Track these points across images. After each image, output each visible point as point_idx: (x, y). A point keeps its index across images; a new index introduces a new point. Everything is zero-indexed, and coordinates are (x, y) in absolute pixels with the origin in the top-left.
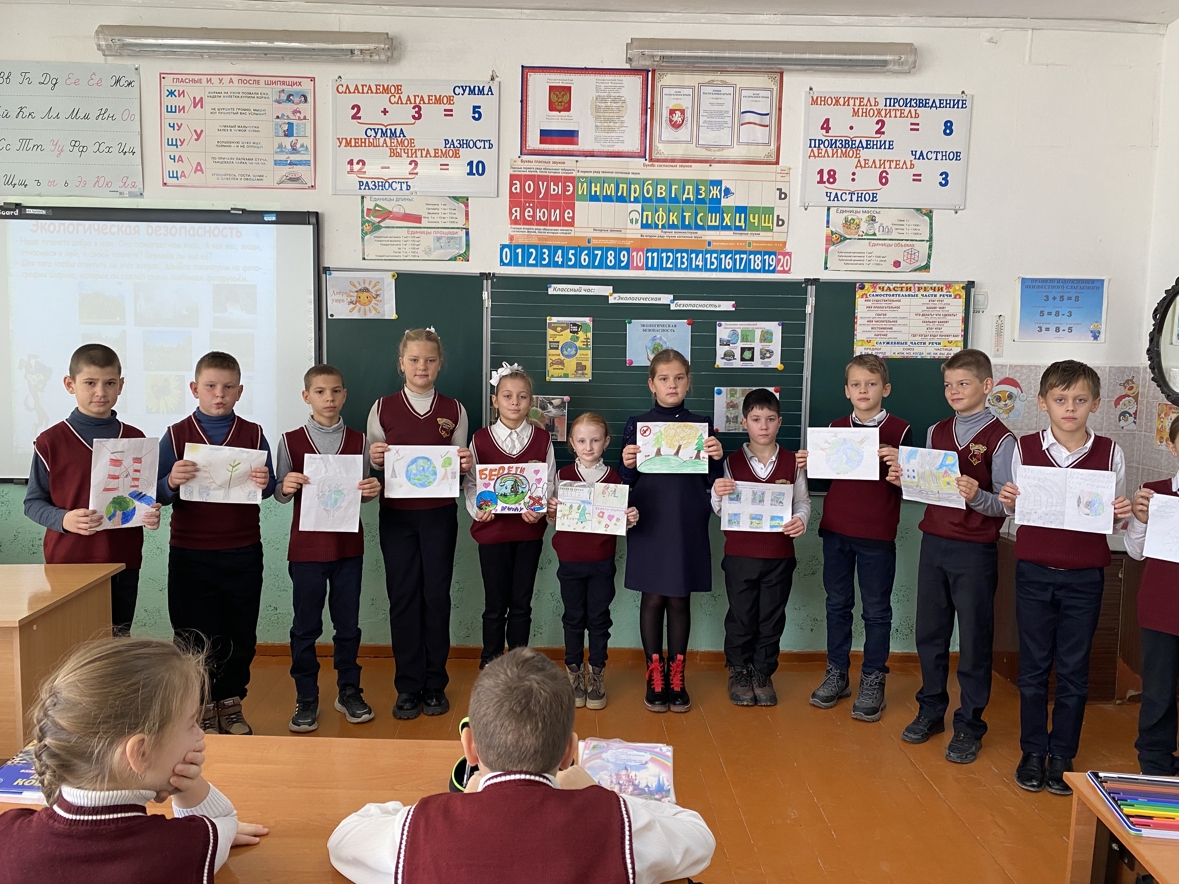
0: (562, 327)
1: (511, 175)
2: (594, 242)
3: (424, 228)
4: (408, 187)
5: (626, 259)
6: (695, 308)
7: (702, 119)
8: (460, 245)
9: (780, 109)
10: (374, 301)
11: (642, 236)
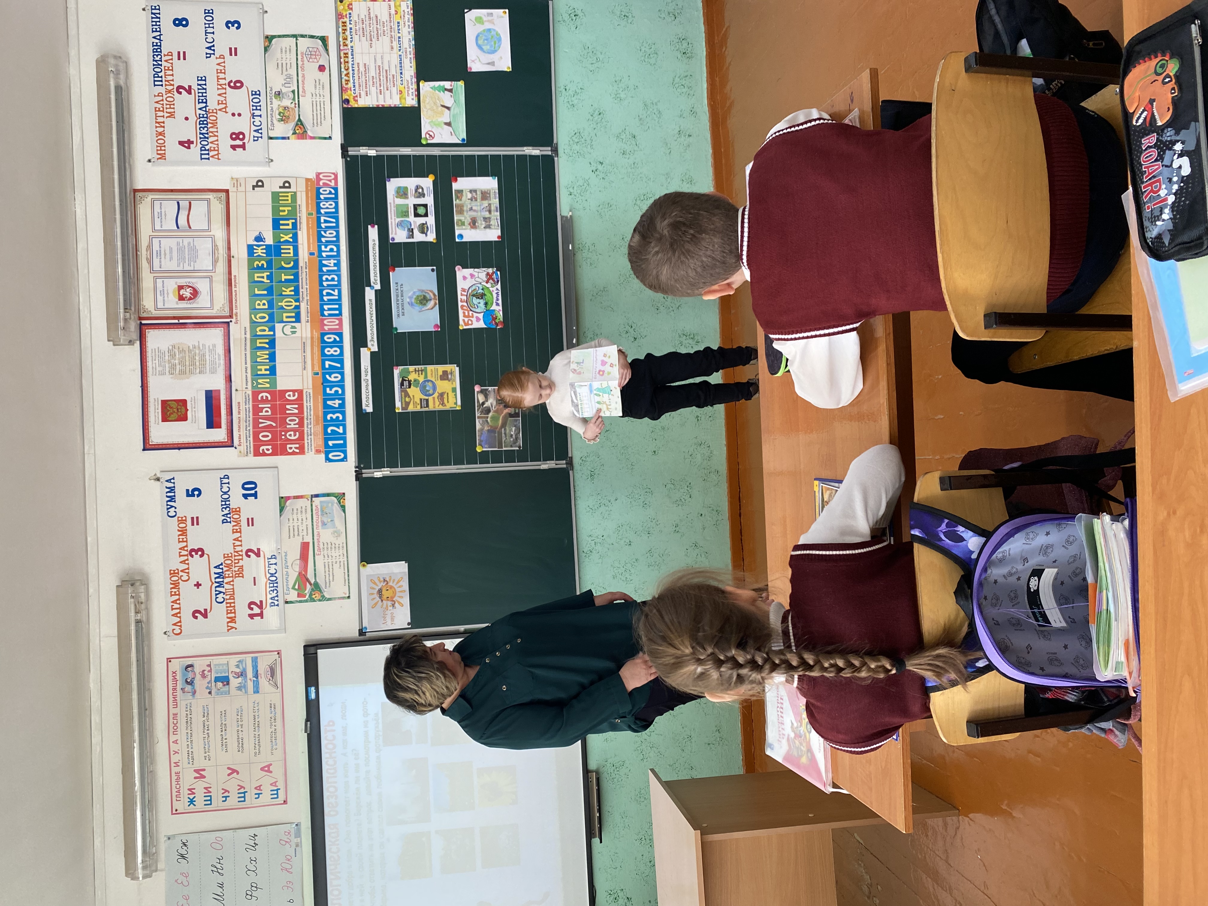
0: (405, 397)
1: (255, 455)
2: (317, 369)
3: (313, 539)
4: (274, 557)
5: (332, 336)
6: (378, 265)
7: (187, 268)
8: (328, 502)
9: (172, 191)
10: (391, 584)
11: (308, 322)
